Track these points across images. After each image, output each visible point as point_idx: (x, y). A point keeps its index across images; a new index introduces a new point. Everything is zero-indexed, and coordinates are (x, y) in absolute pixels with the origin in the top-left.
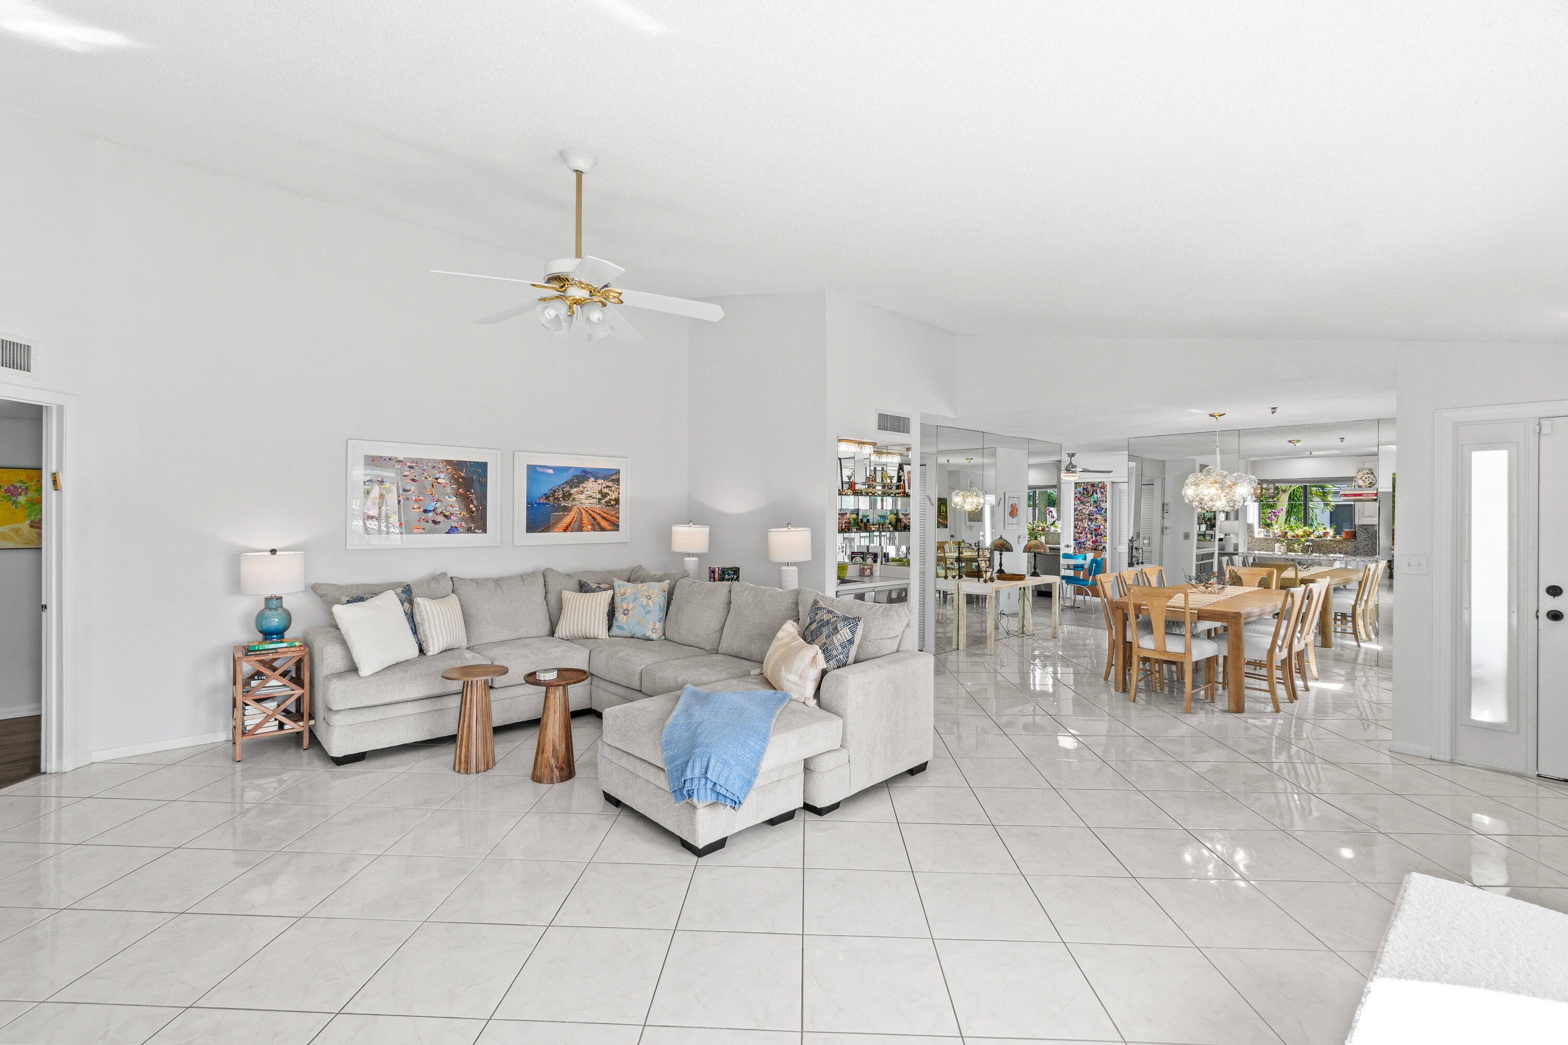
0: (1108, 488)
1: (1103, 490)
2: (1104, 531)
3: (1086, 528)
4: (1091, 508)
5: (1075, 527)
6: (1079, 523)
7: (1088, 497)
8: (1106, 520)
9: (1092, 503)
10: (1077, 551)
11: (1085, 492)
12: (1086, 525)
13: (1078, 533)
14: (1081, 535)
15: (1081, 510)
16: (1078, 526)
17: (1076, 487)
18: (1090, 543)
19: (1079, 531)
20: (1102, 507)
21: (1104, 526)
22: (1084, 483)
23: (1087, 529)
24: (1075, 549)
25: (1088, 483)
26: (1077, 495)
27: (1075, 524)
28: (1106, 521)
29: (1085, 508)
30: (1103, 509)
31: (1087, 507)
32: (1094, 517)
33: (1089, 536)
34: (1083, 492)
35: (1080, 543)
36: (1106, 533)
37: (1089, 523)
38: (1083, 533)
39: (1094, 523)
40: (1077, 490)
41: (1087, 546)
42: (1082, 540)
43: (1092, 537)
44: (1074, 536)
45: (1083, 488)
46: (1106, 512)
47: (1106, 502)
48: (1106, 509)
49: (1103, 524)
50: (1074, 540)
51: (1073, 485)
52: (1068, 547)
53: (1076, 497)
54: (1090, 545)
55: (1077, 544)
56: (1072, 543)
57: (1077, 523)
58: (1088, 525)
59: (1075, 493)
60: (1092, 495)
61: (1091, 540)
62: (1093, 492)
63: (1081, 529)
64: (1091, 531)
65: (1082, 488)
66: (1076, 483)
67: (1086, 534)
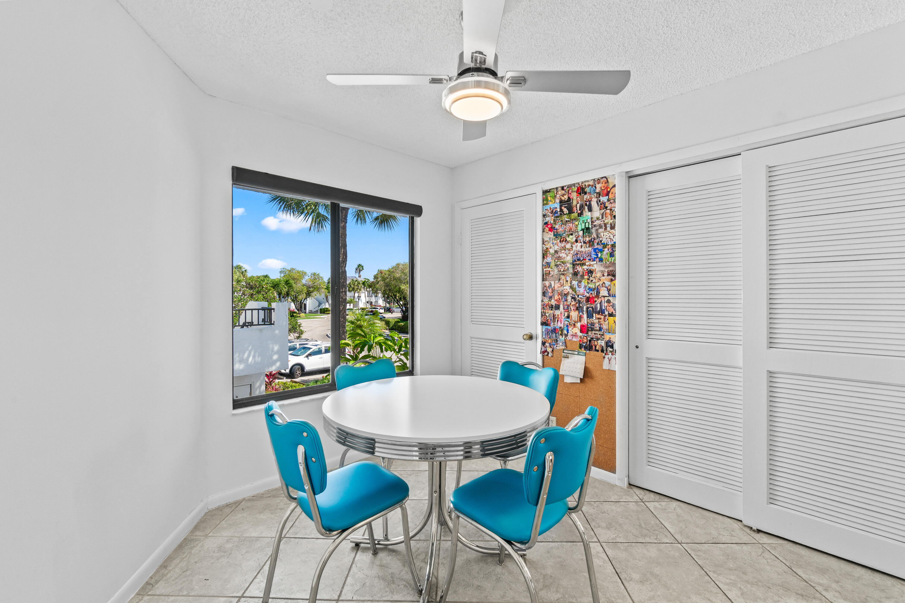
0: (619, 193)
1: (604, 199)
2: (609, 301)
3: (566, 295)
4: (577, 247)
5: (544, 294)
6: (553, 283)
7: (572, 221)
8: (612, 274)
9: (581, 233)
10: (549, 350)
11: (565, 211)
12: (567, 288)
13: (552, 307)
14: (557, 312)
15: (556, 252)
16: (550, 291)
17: (545, 201)
18: (577, 330)
19: (553, 302)
20: (604, 241)
21: (609, 290)
22: (563, 188)
23: (569, 298)
24: (543, 344)
25: (570, 186)
26: (548, 219)
27: (544, 286)
28: (614, 276)
29: (564, 248)
30: (605, 246)
31: (568, 246)
32: (585, 267)
33: (574, 315)
34: (561, 210)
35: (554, 330)
36: (613, 306)
37: (575, 283)
38: (561, 307)
39: (584, 283)
40: (548, 207)
41: (569, 338)
42: (560, 325)
43: (581, 318)
44: (543, 314)
45: (561, 202)
46: (612, 255)
47: (613, 227)
48: (613, 246)
49: (607, 283)
50: (543, 324)
51: (540, 197)
52: (531, 337)
53: (546, 224)
54: (575, 335)
55: (547, 333)
56: (539, 330)
57: (547, 283)
58: (571, 287)
59: (544, 216)
60: (580, 214)
61: (579, 325)
62: (582, 207)
63: (556, 297)
64: (579, 302)
65: (558, 201)
66: (545, 192)
67: (567, 309)
